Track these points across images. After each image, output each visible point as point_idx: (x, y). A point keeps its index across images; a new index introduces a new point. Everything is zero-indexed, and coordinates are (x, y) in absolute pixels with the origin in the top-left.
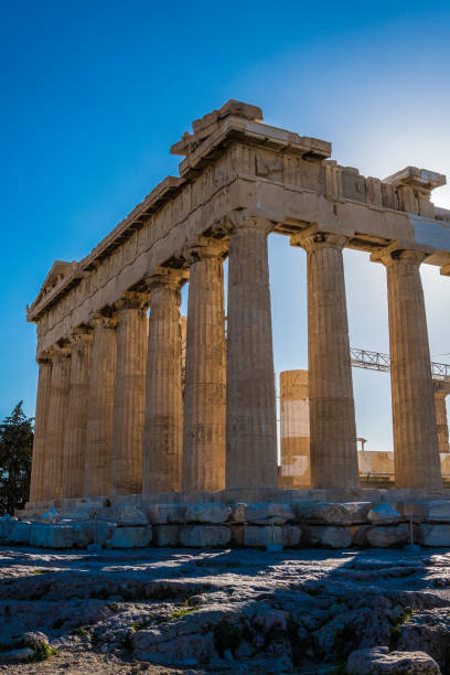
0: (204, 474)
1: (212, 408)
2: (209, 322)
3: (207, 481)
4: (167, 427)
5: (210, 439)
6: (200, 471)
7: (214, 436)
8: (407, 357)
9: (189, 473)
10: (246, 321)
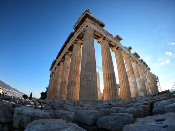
0: (73, 95)
1: (76, 77)
7: (76, 84)
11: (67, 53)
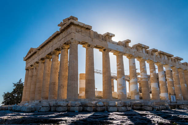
0: (62, 95)
2: (65, 62)
3: (63, 97)
4: (54, 85)
5: (64, 88)
6: (61, 95)
7: (65, 87)
8: (106, 71)
9: (59, 95)
10: (73, 63)
11: (54, 53)
